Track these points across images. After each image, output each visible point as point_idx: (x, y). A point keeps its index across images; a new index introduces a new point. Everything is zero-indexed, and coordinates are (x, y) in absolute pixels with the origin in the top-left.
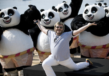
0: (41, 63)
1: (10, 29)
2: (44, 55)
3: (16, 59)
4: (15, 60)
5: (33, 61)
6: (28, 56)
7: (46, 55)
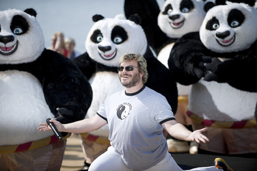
0: (86, 168)
1: (9, 71)
2: (95, 143)
3: (17, 159)
4: (14, 161)
5: (65, 163)
6: (50, 153)
7: (101, 144)
